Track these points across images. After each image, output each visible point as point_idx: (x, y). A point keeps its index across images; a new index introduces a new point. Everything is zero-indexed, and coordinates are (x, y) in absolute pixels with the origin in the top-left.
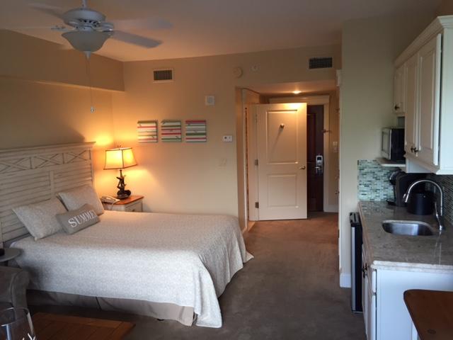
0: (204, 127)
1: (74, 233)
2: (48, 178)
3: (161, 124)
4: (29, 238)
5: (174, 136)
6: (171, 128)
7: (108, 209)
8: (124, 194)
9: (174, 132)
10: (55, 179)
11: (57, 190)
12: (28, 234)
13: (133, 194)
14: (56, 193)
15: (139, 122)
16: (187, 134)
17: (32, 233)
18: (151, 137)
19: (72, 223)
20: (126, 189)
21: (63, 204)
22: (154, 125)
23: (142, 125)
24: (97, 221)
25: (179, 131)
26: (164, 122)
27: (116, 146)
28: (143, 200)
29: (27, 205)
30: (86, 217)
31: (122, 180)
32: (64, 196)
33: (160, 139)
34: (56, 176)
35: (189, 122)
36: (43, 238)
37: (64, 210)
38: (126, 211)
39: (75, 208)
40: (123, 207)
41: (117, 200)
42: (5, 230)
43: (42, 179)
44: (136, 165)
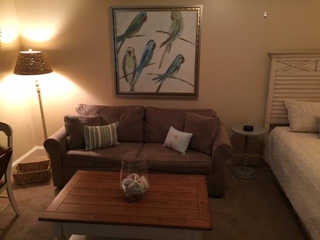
42: (273, 116)
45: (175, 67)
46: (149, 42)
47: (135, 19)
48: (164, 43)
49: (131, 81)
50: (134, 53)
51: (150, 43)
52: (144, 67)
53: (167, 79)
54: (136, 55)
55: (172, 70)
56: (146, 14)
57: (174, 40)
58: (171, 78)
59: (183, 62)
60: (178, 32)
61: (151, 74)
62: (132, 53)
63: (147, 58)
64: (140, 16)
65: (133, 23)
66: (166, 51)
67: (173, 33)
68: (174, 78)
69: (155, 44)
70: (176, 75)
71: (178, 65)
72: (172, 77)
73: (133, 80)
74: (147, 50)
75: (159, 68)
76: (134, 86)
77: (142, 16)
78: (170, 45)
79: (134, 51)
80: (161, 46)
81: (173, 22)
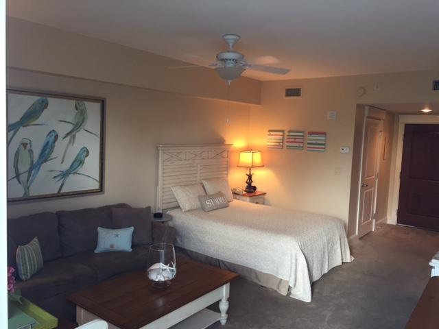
0: (324, 138)
2: (195, 168)
3: (287, 134)
4: (179, 210)
5: (297, 145)
6: (295, 137)
7: (236, 199)
8: (251, 189)
9: (297, 141)
10: (200, 169)
11: (201, 178)
12: (179, 207)
13: (258, 189)
14: (201, 180)
15: (269, 131)
16: (308, 144)
17: (181, 206)
18: (277, 144)
19: (209, 203)
20: (253, 185)
21: (204, 189)
22: (281, 134)
23: (272, 133)
24: (227, 206)
25: (302, 141)
26: (290, 132)
27: (249, 149)
28: (266, 196)
29: (181, 186)
30: (219, 201)
31: (250, 177)
32: (206, 184)
33: (285, 146)
35: (311, 133)
36: (188, 211)
37: (205, 194)
38: (250, 202)
39: (211, 193)
40: (248, 199)
41: (244, 193)
42: (164, 202)
43: (192, 169)
44: (263, 166)
46: (50, 132)
47: (33, 105)
48: (68, 134)
49: (25, 181)
50: (31, 146)
51: (51, 134)
52: (42, 163)
53: (70, 175)
54: (33, 148)
55: (76, 164)
56: (47, 100)
57: (78, 131)
58: (76, 175)
59: (87, 155)
60: (83, 122)
61: (52, 171)
62: (28, 146)
63: (47, 152)
64: (40, 102)
65: (31, 109)
66: (70, 143)
67: (77, 123)
68: (78, 174)
69: (57, 135)
70: (80, 170)
71: (82, 158)
73: (28, 181)
74: (48, 142)
75: (62, 163)
76: (28, 188)
77: (43, 102)
78: (74, 136)
79: (30, 143)
80: (64, 138)
81: (77, 111)
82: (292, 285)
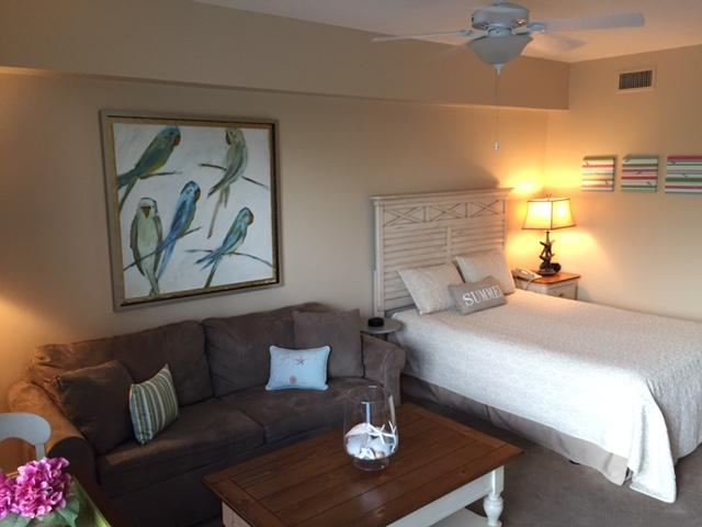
1: (468, 314)
2: (444, 235)
3: (624, 162)
4: (413, 311)
5: (644, 182)
6: (639, 169)
7: (522, 288)
8: (549, 268)
9: (644, 174)
10: (452, 237)
11: (454, 253)
12: (412, 306)
13: (563, 269)
14: (453, 256)
15: (586, 158)
16: (668, 180)
17: (417, 305)
18: (603, 183)
19: (468, 299)
20: (553, 261)
21: (460, 273)
22: (611, 162)
23: (591, 163)
24: (502, 303)
25: (654, 174)
26: (628, 158)
27: (545, 195)
28: (580, 281)
29: (416, 268)
30: (488, 294)
31: (548, 247)
32: (462, 262)
33: (618, 187)
34: (454, 234)
35: (673, 159)
36: (430, 313)
37: (459, 281)
38: (549, 294)
39: (474, 281)
40: (544, 288)
41: (537, 276)
42: (388, 297)
43: (437, 236)
44: (574, 226)
45: (237, 233)
46: (187, 185)
47: (156, 139)
48: (216, 188)
49: (151, 272)
50: (156, 211)
51: (189, 189)
52: (177, 238)
55: (233, 238)
56: (178, 130)
57: (234, 181)
59: (251, 222)
60: (240, 165)
61: (193, 251)
62: (152, 211)
63: (184, 219)
64: (167, 134)
65: (153, 147)
66: (220, 201)
67: (231, 168)
68: (238, 254)
69: (198, 190)
71: (243, 228)
72: (233, 253)
73: (155, 269)
74: (184, 204)
75: (209, 237)
76: (157, 281)
77: (171, 134)
78: (227, 191)
79: (155, 206)
80: (210, 194)
81: (229, 147)
82: (634, 467)
